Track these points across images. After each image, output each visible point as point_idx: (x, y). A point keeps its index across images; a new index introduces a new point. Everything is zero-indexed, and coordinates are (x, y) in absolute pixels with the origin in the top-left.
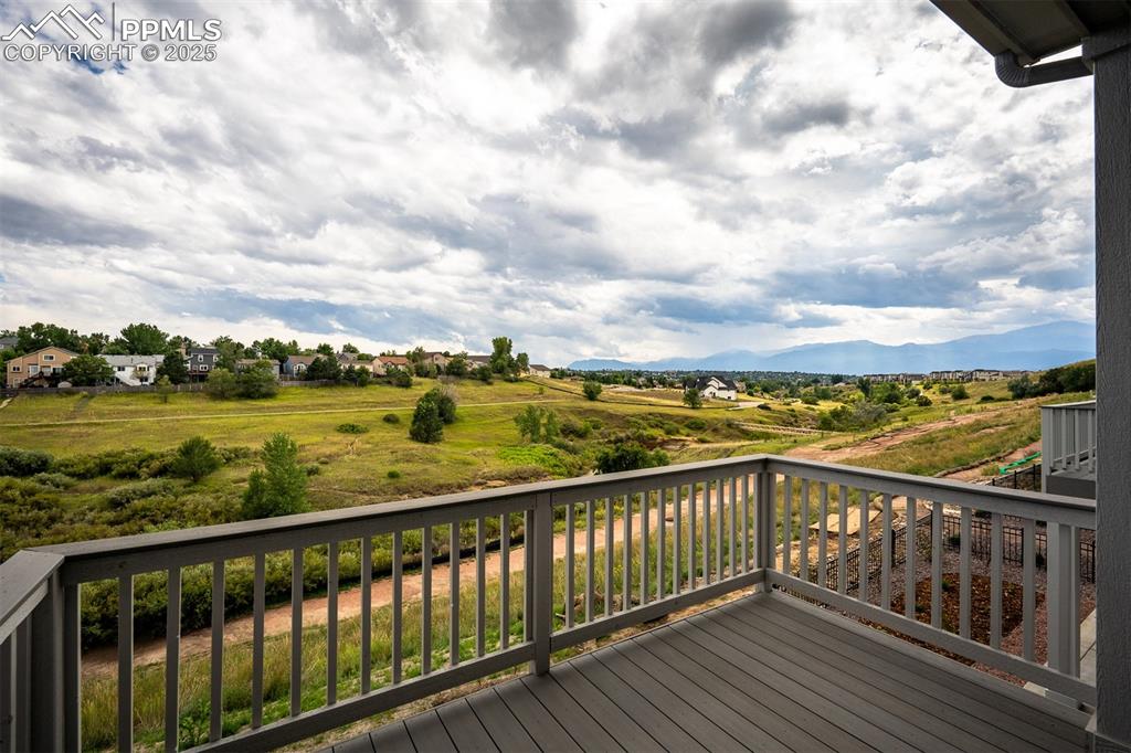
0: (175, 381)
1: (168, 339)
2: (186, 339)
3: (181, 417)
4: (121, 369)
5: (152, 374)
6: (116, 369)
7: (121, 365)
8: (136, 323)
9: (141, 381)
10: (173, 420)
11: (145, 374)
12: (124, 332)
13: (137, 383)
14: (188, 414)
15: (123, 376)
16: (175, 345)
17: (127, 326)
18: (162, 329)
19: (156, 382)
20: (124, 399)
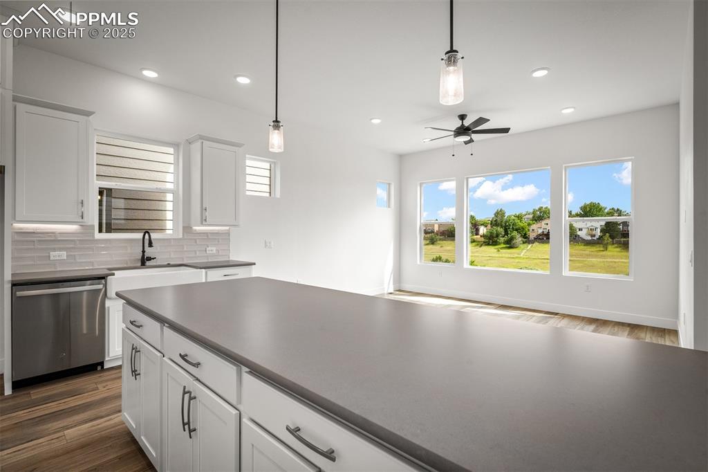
0: (612, 237)
1: (606, 211)
2: (618, 210)
3: (617, 260)
4: (580, 230)
5: (598, 233)
6: (578, 230)
7: (580, 227)
8: (588, 203)
9: (592, 237)
10: (611, 262)
11: (594, 232)
12: (581, 208)
13: (589, 238)
14: (622, 258)
15: (581, 234)
16: (610, 214)
17: (583, 205)
18: (602, 205)
19: (600, 238)
20: (582, 247)
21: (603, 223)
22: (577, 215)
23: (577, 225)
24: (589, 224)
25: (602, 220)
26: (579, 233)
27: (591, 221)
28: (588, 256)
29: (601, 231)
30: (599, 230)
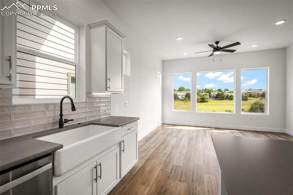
2: (189, 89)
4: (179, 96)
5: (184, 97)
8: (181, 87)
11: (183, 97)
12: (179, 89)
13: (182, 99)
15: (180, 97)
16: (187, 91)
17: (179, 87)
18: (185, 88)
19: (185, 98)
20: (180, 102)
21: (185, 93)
22: (178, 91)
23: (178, 94)
24: (182, 94)
25: (185, 92)
26: (179, 97)
27: (182, 93)
28: (182, 104)
29: (185, 96)
30: (184, 96)
